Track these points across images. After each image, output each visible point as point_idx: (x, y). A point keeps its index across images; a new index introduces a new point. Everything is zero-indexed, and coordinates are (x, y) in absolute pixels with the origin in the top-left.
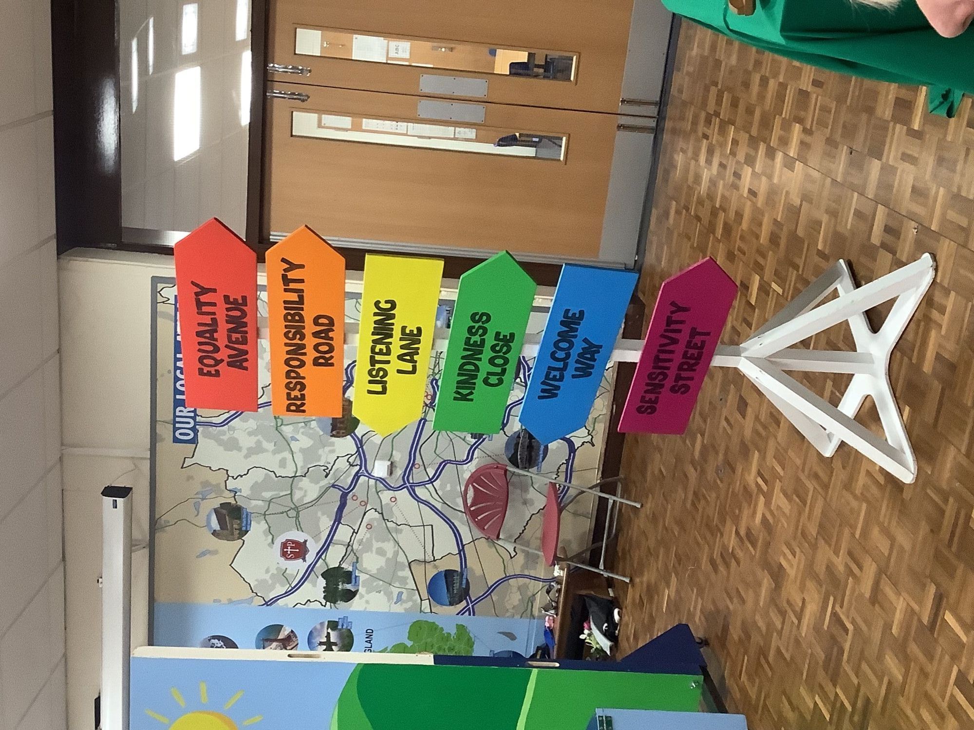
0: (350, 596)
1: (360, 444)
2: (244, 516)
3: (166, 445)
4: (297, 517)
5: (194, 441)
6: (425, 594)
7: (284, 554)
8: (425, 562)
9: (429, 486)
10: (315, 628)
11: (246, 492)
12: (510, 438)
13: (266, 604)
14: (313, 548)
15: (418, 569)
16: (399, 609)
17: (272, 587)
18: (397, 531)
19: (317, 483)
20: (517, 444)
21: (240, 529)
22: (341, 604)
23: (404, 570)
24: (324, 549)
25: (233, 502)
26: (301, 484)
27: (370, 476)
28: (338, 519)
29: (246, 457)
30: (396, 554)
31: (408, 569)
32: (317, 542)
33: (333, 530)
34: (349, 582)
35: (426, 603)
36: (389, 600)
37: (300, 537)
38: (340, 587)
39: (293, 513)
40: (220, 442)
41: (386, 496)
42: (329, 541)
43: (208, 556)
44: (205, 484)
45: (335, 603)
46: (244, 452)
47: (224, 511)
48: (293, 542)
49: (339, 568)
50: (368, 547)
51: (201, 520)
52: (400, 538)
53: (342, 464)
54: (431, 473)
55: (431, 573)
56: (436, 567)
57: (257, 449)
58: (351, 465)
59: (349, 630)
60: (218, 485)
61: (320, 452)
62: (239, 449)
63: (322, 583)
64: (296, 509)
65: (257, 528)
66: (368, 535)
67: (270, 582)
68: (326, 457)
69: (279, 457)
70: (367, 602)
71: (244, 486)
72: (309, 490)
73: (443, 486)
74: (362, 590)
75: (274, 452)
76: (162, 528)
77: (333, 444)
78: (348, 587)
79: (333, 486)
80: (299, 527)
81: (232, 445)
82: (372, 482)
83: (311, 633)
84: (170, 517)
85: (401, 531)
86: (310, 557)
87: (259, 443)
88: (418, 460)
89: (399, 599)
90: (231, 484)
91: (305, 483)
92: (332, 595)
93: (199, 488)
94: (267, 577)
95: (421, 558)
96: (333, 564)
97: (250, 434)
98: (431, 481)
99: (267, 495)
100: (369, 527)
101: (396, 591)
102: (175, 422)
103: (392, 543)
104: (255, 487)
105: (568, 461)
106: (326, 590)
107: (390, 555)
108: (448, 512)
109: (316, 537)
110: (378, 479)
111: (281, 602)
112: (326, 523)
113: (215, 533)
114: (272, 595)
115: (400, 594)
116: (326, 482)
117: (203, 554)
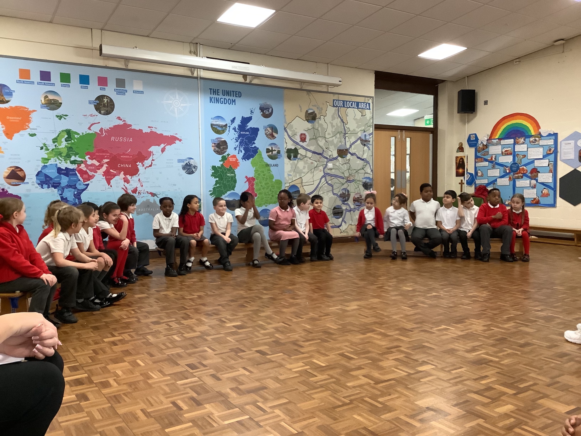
0: (289, 158)
1: (336, 159)
2: (313, 121)
3: (332, 97)
4: (313, 139)
5: (334, 106)
6: (291, 184)
7: (302, 134)
8: (302, 183)
9: (325, 182)
10: (277, 146)
11: (320, 122)
12: (340, 206)
13: (285, 128)
14: (304, 144)
15: (299, 181)
16: (286, 175)
17: (291, 131)
18: (311, 172)
19: (324, 145)
20: (339, 209)
21: (309, 120)
22: (286, 154)
23: (299, 176)
24: (304, 148)
25: (317, 118)
26: (323, 140)
27: (327, 162)
28: (314, 153)
29: (330, 122)
30: (304, 173)
31: (299, 177)
32: (306, 145)
33: (310, 151)
34: (294, 157)
35: (288, 185)
36: (289, 171)
37: (307, 139)
38: (292, 154)
39: (314, 137)
40: (334, 114)
41: (321, 168)
42: (307, 150)
43: (300, 109)
44: (322, 109)
45: (287, 152)
46: (332, 122)
47: (314, 114)
48: (306, 137)
49: (298, 153)
50: (306, 163)
51: (311, 107)
52: (309, 174)
53: (330, 153)
54: (329, 182)
55: (299, 186)
56: (301, 187)
57: (333, 126)
58: (330, 156)
59: (277, 158)
60: (321, 113)
61: (333, 146)
62: (332, 120)
63: (293, 148)
64: (316, 139)
65: (309, 125)
66: (309, 163)
67: (292, 130)
68: (332, 148)
69: (331, 133)
70: (287, 164)
71: (322, 122)
72: (322, 142)
73: (325, 186)
74: (291, 162)
75: (332, 131)
76: (308, 94)
77: (335, 150)
78: (292, 157)
79: (323, 151)
80: (310, 140)
81: (333, 118)
82: (325, 163)
83: (275, 144)
84: (311, 97)
85: (311, 174)
86: (301, 143)
87: (334, 126)
88: (333, 178)
89: (289, 175)
90: (322, 117)
91: (324, 141)
92: (289, 151)
93: (320, 107)
94: (294, 129)
95: (303, 182)
96: (300, 151)
97: (337, 124)
98: (327, 182)
99: (319, 129)
100: (312, 163)
101: (291, 174)
102: (339, 100)
103: (308, 171)
104: (321, 125)
105: (336, 226)
106: (291, 149)
107: (304, 171)
108: (318, 189)
109: (308, 145)
110: (326, 165)
111: (286, 133)
112: (312, 148)
113: (307, 111)
114: (288, 130)
115: (291, 175)
116: (324, 148)
117: (300, 107)
